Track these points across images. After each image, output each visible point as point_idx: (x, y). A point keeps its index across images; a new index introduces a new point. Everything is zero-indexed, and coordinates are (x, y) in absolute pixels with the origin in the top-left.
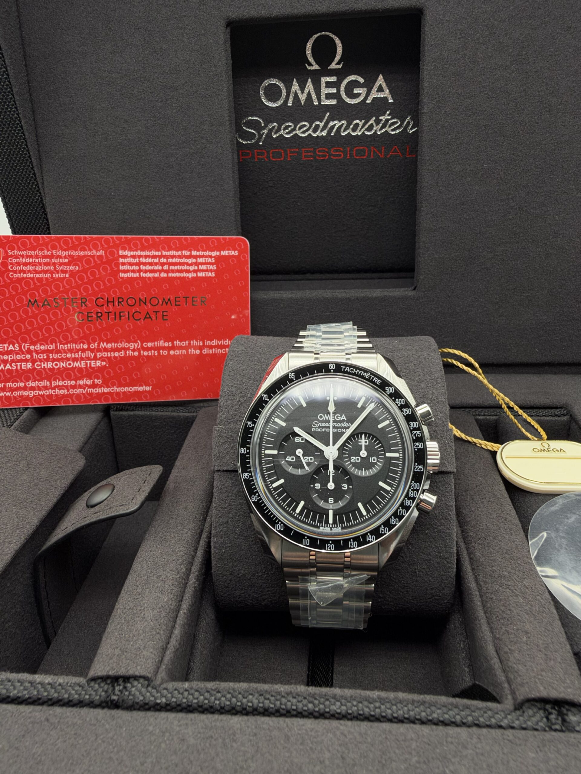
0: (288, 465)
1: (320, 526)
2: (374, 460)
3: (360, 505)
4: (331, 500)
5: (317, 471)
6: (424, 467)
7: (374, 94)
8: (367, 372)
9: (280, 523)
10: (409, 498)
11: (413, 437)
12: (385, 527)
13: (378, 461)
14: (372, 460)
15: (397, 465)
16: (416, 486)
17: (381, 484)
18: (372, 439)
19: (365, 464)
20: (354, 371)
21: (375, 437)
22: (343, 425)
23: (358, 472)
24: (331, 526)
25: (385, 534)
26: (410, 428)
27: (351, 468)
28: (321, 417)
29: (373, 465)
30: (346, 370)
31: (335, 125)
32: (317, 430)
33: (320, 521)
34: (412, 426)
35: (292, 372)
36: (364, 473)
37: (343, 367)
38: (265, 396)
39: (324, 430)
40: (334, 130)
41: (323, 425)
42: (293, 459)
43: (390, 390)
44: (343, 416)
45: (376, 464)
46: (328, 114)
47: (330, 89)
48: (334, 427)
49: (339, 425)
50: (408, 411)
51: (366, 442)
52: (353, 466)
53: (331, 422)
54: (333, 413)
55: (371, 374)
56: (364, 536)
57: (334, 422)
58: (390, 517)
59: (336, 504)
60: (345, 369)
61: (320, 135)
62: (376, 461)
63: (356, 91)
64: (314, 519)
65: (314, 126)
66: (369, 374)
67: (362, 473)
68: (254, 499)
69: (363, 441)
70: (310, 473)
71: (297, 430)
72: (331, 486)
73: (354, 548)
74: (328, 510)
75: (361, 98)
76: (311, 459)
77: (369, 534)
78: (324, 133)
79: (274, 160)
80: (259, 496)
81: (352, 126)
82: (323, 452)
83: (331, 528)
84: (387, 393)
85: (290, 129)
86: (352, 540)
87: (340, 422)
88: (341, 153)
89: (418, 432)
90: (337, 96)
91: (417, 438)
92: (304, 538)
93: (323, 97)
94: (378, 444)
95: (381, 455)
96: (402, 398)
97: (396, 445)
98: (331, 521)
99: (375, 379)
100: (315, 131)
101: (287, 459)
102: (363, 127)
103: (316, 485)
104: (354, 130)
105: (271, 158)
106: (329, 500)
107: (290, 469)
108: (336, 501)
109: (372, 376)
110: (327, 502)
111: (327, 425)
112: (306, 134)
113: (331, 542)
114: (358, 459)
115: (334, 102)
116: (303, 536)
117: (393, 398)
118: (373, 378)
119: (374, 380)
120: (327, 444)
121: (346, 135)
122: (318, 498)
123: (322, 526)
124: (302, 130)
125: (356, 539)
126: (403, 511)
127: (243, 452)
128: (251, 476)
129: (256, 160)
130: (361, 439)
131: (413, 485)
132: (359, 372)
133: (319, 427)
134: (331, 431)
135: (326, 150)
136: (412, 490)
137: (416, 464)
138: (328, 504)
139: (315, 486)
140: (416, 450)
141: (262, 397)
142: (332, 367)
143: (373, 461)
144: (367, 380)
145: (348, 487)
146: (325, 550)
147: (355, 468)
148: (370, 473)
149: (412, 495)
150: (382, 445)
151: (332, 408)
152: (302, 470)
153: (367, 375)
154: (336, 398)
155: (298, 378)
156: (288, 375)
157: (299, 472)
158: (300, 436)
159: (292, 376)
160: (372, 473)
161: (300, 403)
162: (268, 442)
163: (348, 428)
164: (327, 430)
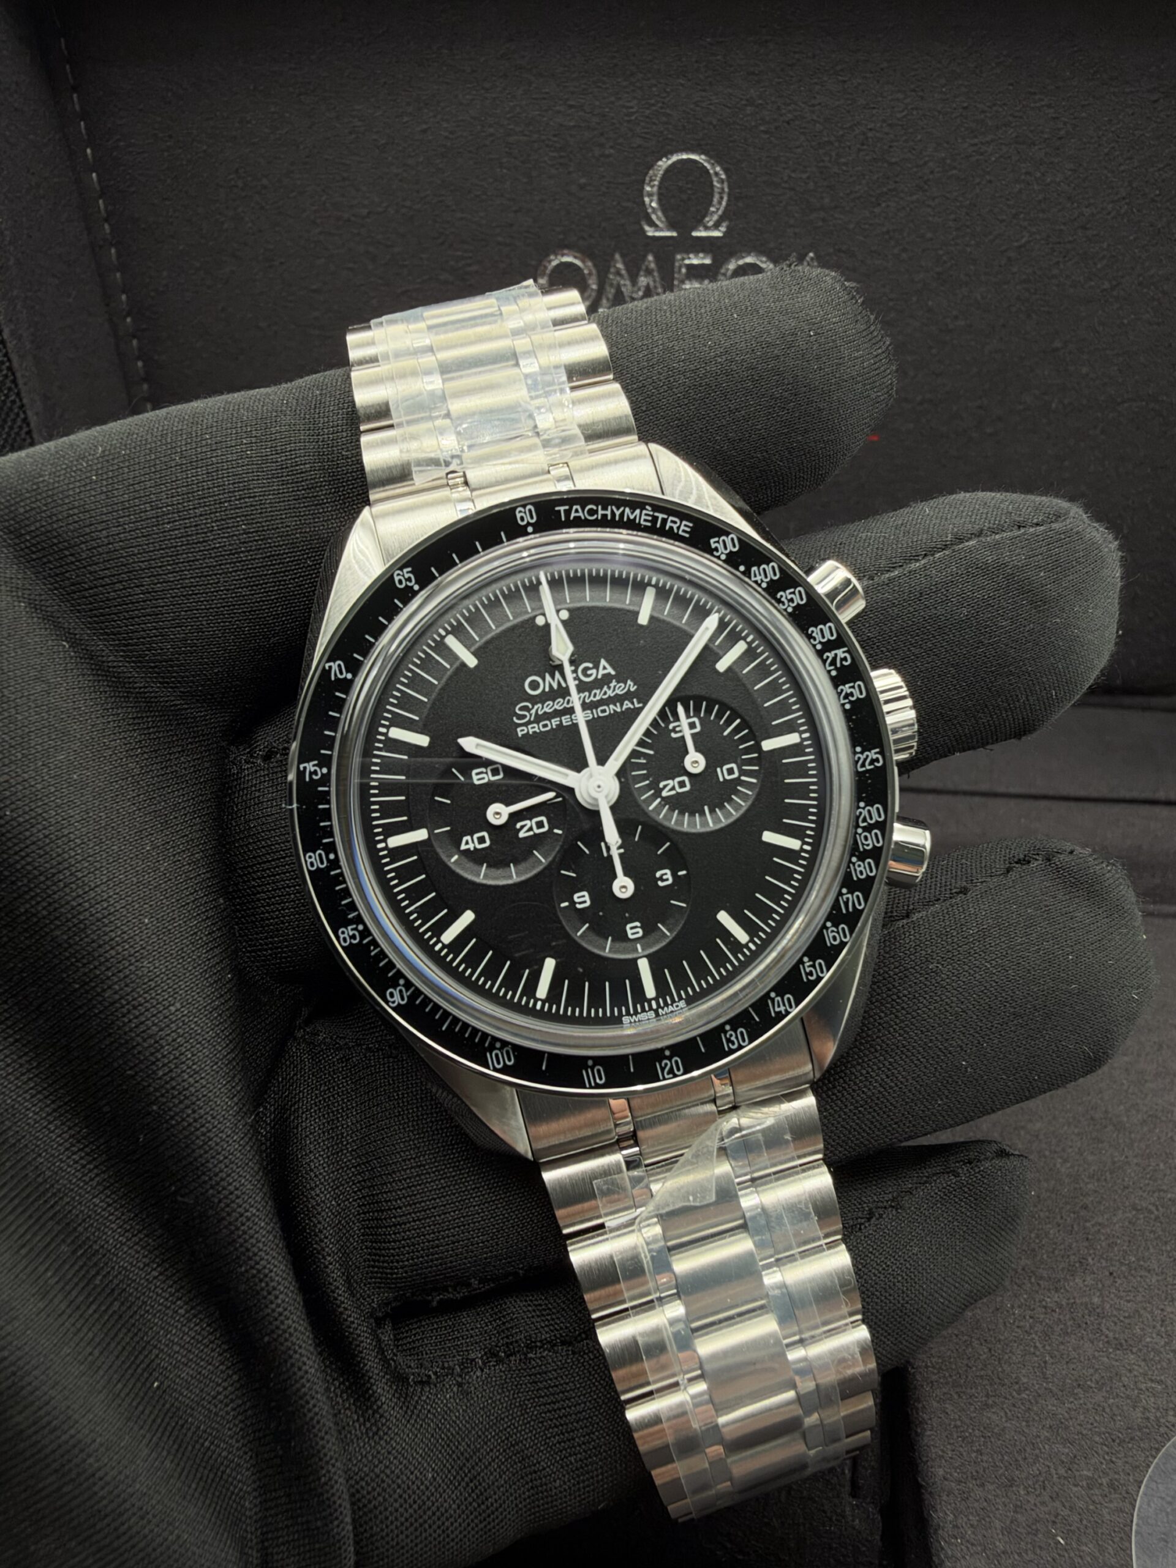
0: (470, 865)
1: (621, 1015)
2: (730, 771)
3: (723, 917)
4: (634, 930)
5: (569, 856)
6: (882, 753)
8: (642, 506)
9: (498, 1045)
10: (862, 857)
11: (829, 672)
12: (813, 959)
13: (743, 773)
14: (723, 774)
15: (801, 769)
16: (875, 813)
17: (769, 837)
18: (709, 711)
19: (708, 792)
20: (601, 512)
21: (716, 702)
22: (610, 693)
23: (692, 824)
24: (654, 1006)
25: (819, 979)
26: (814, 646)
27: (668, 817)
28: (534, 685)
30: (573, 515)
33: (619, 999)
34: (819, 638)
35: (402, 565)
36: (710, 821)
37: (562, 509)
38: (335, 667)
39: (555, 722)
41: (548, 707)
42: (482, 840)
43: (726, 545)
44: (603, 662)
45: (738, 782)
48: (585, 706)
49: (598, 695)
50: (793, 597)
51: (692, 726)
52: (672, 809)
53: (573, 690)
54: (572, 662)
55: (656, 508)
56: (761, 1004)
57: (582, 687)
58: (824, 927)
59: (653, 937)
60: (568, 513)
62: (736, 775)
64: (597, 1000)
66: (648, 510)
67: (705, 823)
68: (397, 998)
69: (685, 726)
70: (548, 868)
71: (469, 744)
72: (623, 886)
73: (740, 1047)
74: (635, 961)
76: (540, 825)
77: (773, 995)
80: (408, 984)
82: (571, 791)
83: (656, 1012)
84: (718, 557)
86: (728, 1027)
87: (600, 683)
89: (840, 653)
91: (841, 670)
92: (586, 1068)
94: (729, 722)
95: (747, 751)
96: (768, 561)
97: (783, 708)
98: (650, 991)
99: (672, 523)
101: (463, 847)
103: (576, 897)
106: (629, 932)
107: (483, 876)
108: (649, 929)
109: (661, 516)
110: (624, 938)
111: (559, 705)
113: (667, 1053)
114: (682, 784)
116: (581, 1062)
117: (742, 568)
118: (664, 521)
119: (669, 524)
120: (578, 764)
122: (592, 936)
123: (628, 1014)
125: (740, 1021)
126: (853, 899)
127: (318, 865)
128: (366, 932)
130: (677, 719)
131: (865, 813)
132: (618, 513)
133: (538, 719)
134: (581, 718)
136: (865, 829)
137: (858, 749)
138: (629, 945)
139: (573, 903)
140: (848, 707)
141: (326, 673)
142: (526, 517)
143: (728, 777)
144: (646, 530)
145: (674, 875)
146: (659, 1080)
147: (681, 813)
148: (728, 815)
149: (870, 844)
150: (743, 720)
151: (562, 647)
152: (523, 866)
153: (642, 517)
154: (565, 615)
155: (425, 579)
156: (392, 576)
157: (514, 875)
158: (486, 763)
159: (404, 578)
160: (735, 815)
161: (456, 657)
162: (387, 810)
163: (628, 696)
164: (566, 721)
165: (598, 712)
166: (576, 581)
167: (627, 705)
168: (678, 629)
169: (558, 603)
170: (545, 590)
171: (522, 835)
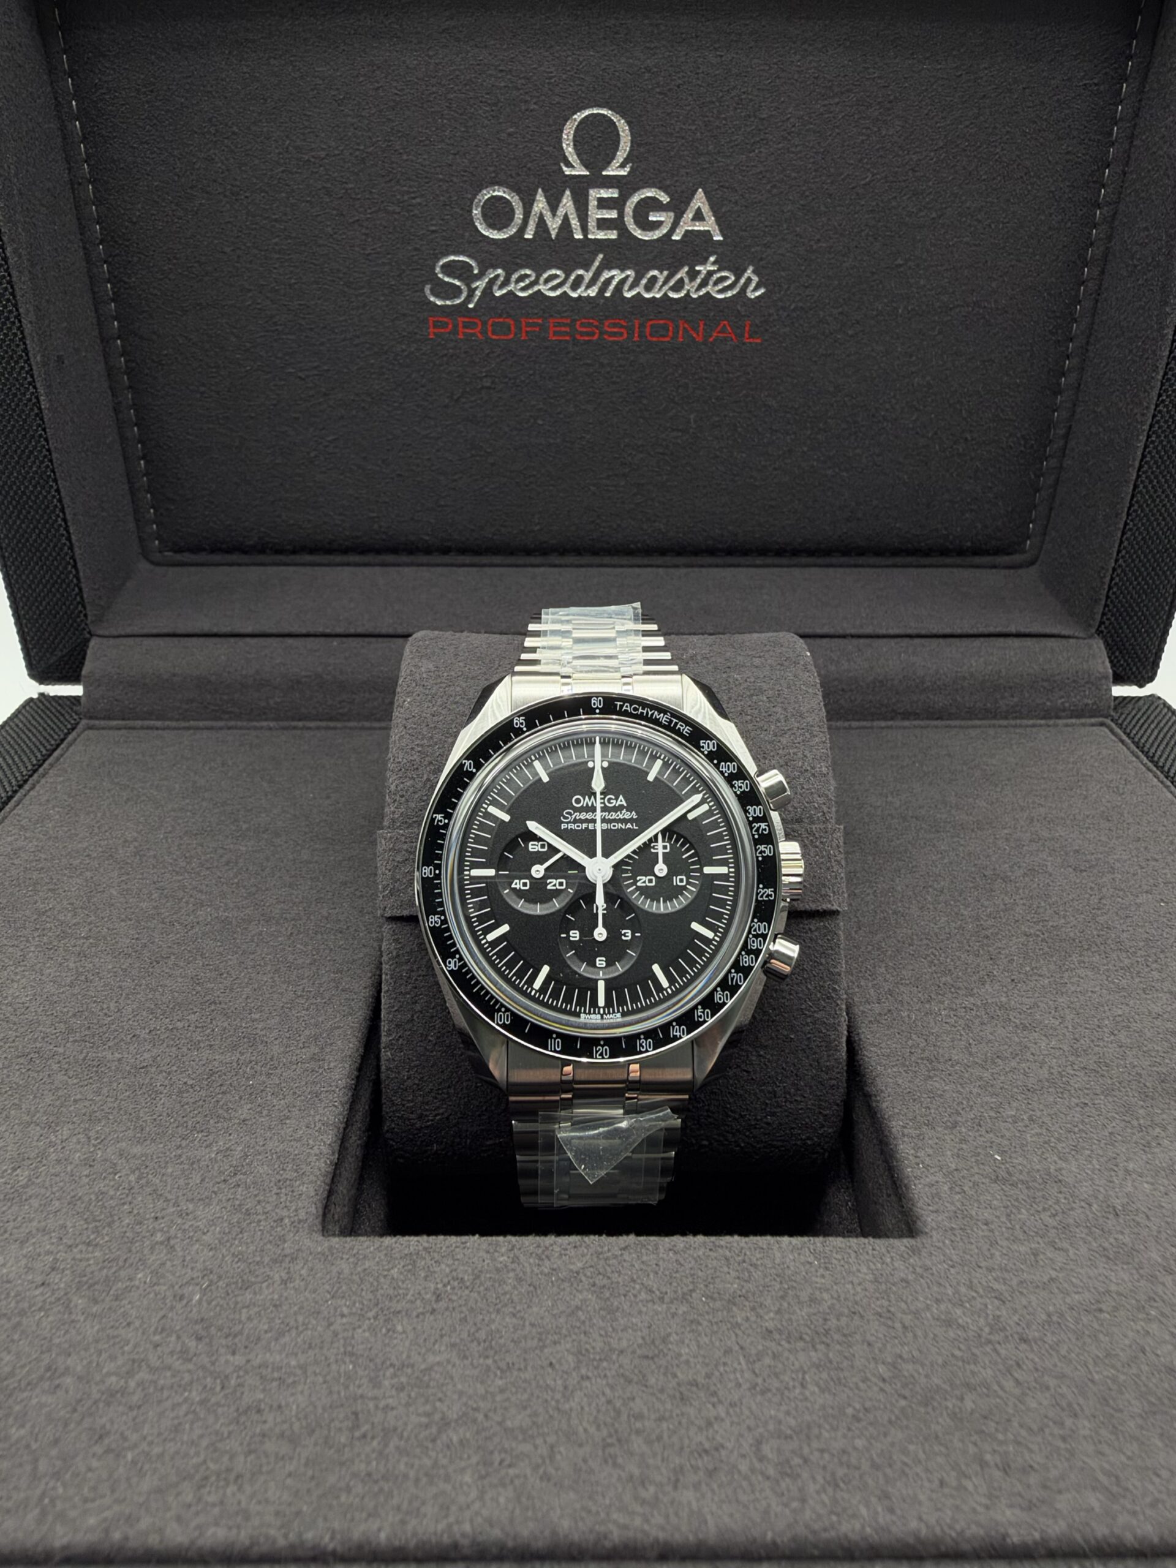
0: (514, 897)
1: (580, 1011)
2: (681, 881)
3: (656, 968)
4: (600, 962)
5: (573, 907)
6: (775, 892)
7: (688, 224)
8: (666, 712)
9: (503, 1010)
10: (749, 952)
11: (753, 835)
12: (704, 1008)
13: (688, 883)
14: (677, 881)
15: (724, 890)
16: (762, 927)
17: (695, 926)
18: (677, 841)
19: (665, 889)
20: (640, 710)
21: (682, 836)
22: (621, 816)
23: (651, 906)
24: (602, 1011)
25: (705, 1022)
26: (748, 818)
27: (637, 898)
28: (578, 801)
29: (681, 890)
30: (624, 708)
31: (613, 277)
32: (571, 826)
33: (581, 1002)
34: (752, 813)
35: (519, 714)
36: (662, 907)
37: (618, 703)
38: (468, 764)
39: (585, 825)
40: (611, 287)
41: (583, 816)
42: (525, 884)
43: (708, 746)
44: (621, 797)
45: (684, 888)
46: (601, 256)
47: (605, 211)
48: (604, 820)
49: (614, 816)
50: (742, 786)
51: (665, 847)
52: (641, 894)
53: (598, 810)
54: (602, 793)
55: (673, 715)
56: (666, 1027)
57: (605, 809)
58: (715, 989)
59: (611, 969)
60: (621, 706)
61: (585, 295)
62: (684, 884)
63: (653, 217)
64: (568, 999)
65: (572, 278)
66: (668, 716)
67: (658, 908)
68: (452, 965)
69: (660, 846)
70: (559, 911)
71: (533, 826)
72: (600, 933)
73: (647, 1051)
74: (596, 981)
75: (664, 230)
76: (561, 884)
77: (674, 1024)
78: (593, 292)
79: (494, 337)
80: (461, 959)
81: (644, 281)
82: (584, 868)
83: (602, 1016)
84: (703, 753)
85: (527, 281)
86: (642, 1036)
87: (616, 809)
88: (622, 330)
89: (763, 825)
90: (617, 224)
91: (761, 836)
92: (552, 1038)
93: (592, 224)
94: (688, 850)
95: (694, 871)
96: (732, 761)
97: (722, 850)
98: (601, 1002)
99: (680, 726)
100: (575, 286)
101: (513, 886)
102: (665, 283)
103: (571, 933)
104: (648, 288)
105: (490, 334)
106: (598, 962)
107: (520, 905)
108: (610, 963)
109: (675, 720)
110: (594, 965)
111: (589, 816)
112: (558, 292)
113: (602, 1042)
114: (650, 881)
115: (613, 235)
116: (548, 1033)
117: (716, 761)
118: (676, 724)
119: (678, 726)
120: (592, 854)
121: (633, 297)
122: (576, 959)
123: (585, 1011)
124: (550, 285)
125: (650, 1034)
126: (737, 976)
127: (428, 874)
128: (445, 922)
129: (461, 336)
130: (657, 841)
131: (756, 926)
132: (650, 713)
133: (575, 821)
134: (599, 827)
135: (596, 323)
136: (754, 936)
137: (761, 886)
138: (595, 969)
139: (569, 936)
140: (761, 859)
141: (462, 765)
142: (596, 703)
143: (679, 884)
144: (664, 727)
145: (633, 934)
146: (592, 1057)
147: (646, 898)
148: (673, 906)
149: (755, 946)
150: (696, 852)
151: (598, 783)
152: (546, 906)
153: (664, 718)
154: (606, 764)
155: (531, 725)
156: (512, 721)
157: (538, 910)
158: (540, 839)
159: (519, 722)
160: (678, 907)
161: (537, 774)
162: (475, 853)
163: (631, 821)
164: (591, 826)
165: (611, 826)
166: (617, 745)
167: (629, 826)
168: (670, 788)
169: (604, 756)
170: (598, 746)
171: (549, 887)
